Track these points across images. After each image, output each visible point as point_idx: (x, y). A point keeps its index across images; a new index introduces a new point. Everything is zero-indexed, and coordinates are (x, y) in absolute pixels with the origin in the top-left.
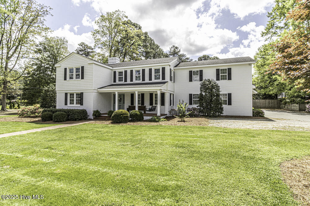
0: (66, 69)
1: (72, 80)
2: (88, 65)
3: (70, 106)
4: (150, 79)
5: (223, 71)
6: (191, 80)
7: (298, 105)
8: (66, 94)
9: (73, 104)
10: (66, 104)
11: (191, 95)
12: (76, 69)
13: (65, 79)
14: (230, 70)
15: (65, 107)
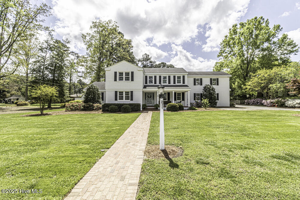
0: (116, 73)
1: (122, 81)
2: (138, 71)
3: (119, 102)
4: (174, 83)
5: (214, 80)
6: (195, 84)
7: (240, 101)
8: (116, 92)
9: (123, 99)
10: (116, 99)
11: (195, 94)
12: (126, 73)
13: (115, 80)
14: (218, 79)
15: (116, 102)
